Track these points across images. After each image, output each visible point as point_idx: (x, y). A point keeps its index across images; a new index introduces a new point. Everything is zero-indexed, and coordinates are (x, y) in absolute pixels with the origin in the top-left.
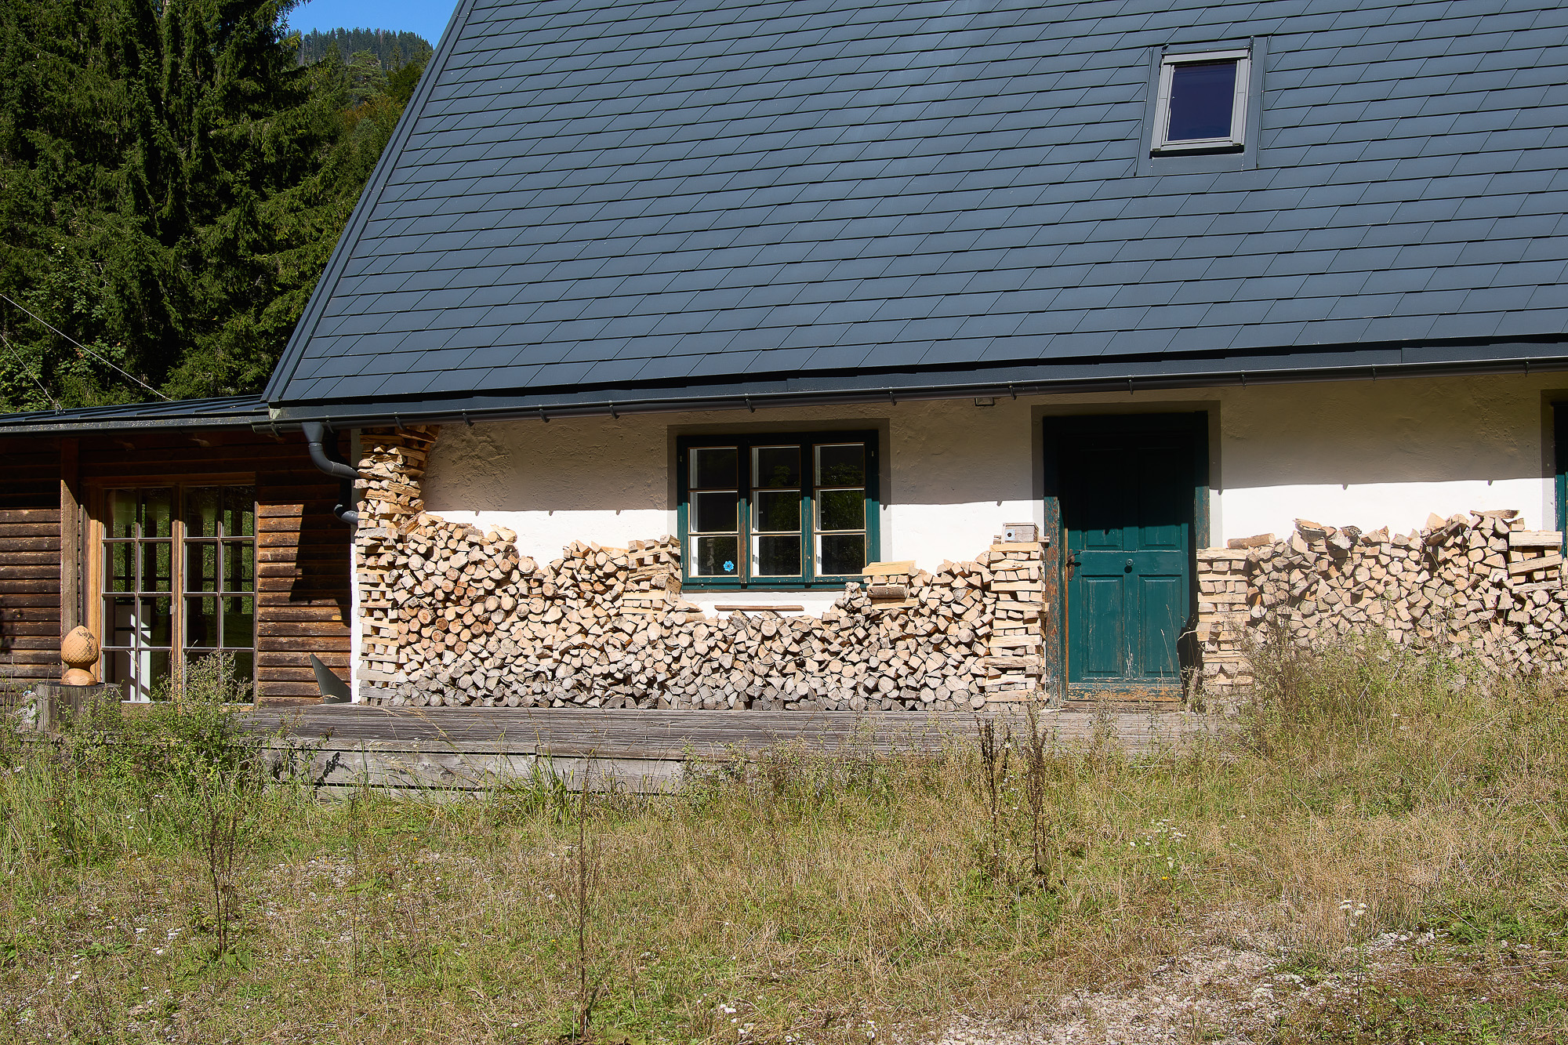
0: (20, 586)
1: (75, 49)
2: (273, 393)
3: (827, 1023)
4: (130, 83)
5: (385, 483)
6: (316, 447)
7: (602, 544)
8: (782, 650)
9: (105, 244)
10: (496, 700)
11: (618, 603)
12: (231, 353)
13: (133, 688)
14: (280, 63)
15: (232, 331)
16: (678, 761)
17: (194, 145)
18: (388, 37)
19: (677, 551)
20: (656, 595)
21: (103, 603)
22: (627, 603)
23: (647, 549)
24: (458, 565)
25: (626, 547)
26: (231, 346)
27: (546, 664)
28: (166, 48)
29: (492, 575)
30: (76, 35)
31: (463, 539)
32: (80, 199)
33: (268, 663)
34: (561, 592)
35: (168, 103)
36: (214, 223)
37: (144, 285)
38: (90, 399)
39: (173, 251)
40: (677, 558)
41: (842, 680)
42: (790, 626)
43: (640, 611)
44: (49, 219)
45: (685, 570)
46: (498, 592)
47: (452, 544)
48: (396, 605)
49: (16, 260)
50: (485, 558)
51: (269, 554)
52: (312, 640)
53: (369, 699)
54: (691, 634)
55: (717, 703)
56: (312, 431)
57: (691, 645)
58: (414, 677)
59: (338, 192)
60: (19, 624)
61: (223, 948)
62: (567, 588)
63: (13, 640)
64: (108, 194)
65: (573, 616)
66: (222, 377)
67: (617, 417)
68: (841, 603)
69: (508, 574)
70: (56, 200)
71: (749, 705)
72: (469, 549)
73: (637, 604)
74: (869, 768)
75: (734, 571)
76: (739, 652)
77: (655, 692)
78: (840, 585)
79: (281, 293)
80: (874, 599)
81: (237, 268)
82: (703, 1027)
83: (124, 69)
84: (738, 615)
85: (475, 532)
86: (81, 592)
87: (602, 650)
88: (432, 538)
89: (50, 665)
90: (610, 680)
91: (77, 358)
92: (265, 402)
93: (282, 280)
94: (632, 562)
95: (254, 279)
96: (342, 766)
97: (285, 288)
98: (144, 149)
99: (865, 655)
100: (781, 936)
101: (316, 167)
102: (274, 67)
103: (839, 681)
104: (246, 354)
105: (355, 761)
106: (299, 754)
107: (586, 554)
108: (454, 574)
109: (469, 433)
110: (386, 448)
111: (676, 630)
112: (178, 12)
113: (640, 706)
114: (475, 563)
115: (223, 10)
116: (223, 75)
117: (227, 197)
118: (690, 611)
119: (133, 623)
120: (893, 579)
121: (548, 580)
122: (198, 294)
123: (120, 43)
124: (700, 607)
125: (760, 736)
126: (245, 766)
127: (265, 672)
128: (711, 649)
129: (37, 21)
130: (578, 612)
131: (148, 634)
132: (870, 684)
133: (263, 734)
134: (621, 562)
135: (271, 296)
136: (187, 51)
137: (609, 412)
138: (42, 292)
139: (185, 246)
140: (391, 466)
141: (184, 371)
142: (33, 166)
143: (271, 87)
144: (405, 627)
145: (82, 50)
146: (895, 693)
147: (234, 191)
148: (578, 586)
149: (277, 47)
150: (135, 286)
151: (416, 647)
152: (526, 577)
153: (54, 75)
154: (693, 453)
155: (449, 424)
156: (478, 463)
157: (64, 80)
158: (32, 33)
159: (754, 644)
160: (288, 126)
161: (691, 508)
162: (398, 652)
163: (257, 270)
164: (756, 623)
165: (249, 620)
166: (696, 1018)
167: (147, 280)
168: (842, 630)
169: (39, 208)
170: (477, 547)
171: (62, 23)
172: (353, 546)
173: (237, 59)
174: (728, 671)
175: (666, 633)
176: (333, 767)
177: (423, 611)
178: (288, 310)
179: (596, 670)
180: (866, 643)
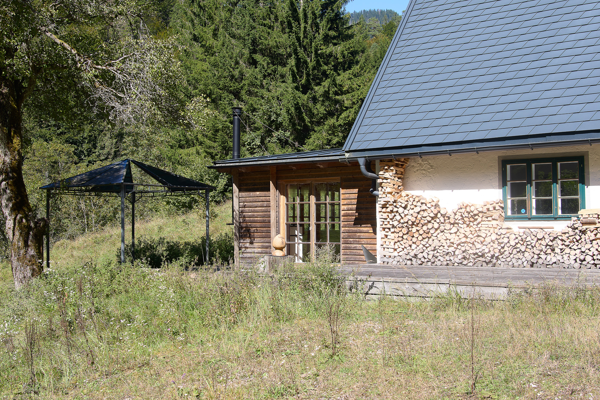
0: (256, 220)
1: (270, 24)
2: (346, 147)
3: (572, 393)
4: (289, 35)
5: (389, 181)
6: (363, 168)
7: (473, 203)
8: (545, 244)
9: (282, 95)
10: (432, 263)
11: (479, 226)
12: (328, 133)
13: (296, 257)
14: (343, 24)
15: (328, 125)
16: (505, 287)
17: (313, 57)
18: (382, 12)
19: (502, 205)
20: (494, 222)
21: (286, 226)
22: (483, 226)
23: (491, 204)
24: (417, 211)
25: (483, 204)
26: (328, 130)
27: (451, 249)
28: (302, 21)
29: (430, 215)
30: (270, 19)
31: (419, 201)
32: (273, 78)
33: (346, 249)
34: (457, 221)
35: (303, 41)
36: (321, 85)
37: (296, 109)
38: (278, 151)
39: (306, 96)
40: (503, 208)
41: (570, 256)
42: (548, 235)
43: (488, 229)
44: (262, 86)
45: (506, 213)
46: (432, 221)
47: (415, 203)
48: (393, 227)
49: (251, 102)
50: (427, 208)
51: (345, 207)
52: (362, 240)
53: (384, 262)
54: (508, 238)
55: (519, 265)
56: (361, 161)
57: (509, 242)
58: (400, 254)
59: (365, 71)
60: (256, 234)
61: (334, 354)
62: (459, 220)
63: (254, 239)
64: (282, 76)
65: (462, 231)
66: (325, 142)
67: (478, 153)
68: (570, 226)
69: (436, 215)
70: (264, 79)
71: (532, 266)
72: (421, 205)
73: (487, 226)
74: (584, 291)
75: (526, 213)
76: (528, 245)
77: (494, 261)
78: (569, 218)
79: (346, 110)
80: (583, 224)
81: (329, 101)
82: (521, 393)
83: (287, 30)
84: (527, 230)
85: (423, 199)
86: (278, 222)
87: (473, 244)
88: (407, 201)
89: (267, 249)
90: (476, 256)
91: (273, 136)
92: (343, 151)
93: (346, 105)
94: (485, 210)
95: (336, 105)
96: (375, 287)
97: (347, 108)
98: (295, 59)
99: (579, 246)
100: (551, 357)
101: (357, 62)
102: (341, 26)
103: (569, 257)
104: (333, 133)
105: (379, 285)
106: (359, 282)
107: (466, 207)
108: (415, 215)
109: (420, 161)
110: (389, 167)
111: (502, 236)
112: (306, 8)
113: (488, 266)
114: (424, 210)
115: (322, 6)
116: (323, 30)
117: (325, 75)
118: (508, 229)
119: (296, 234)
120: (591, 216)
121: (452, 217)
122: (315, 112)
123: (286, 21)
124: (512, 227)
125: (538, 278)
126: (339, 287)
127: (344, 252)
128: (517, 244)
129: (256, 15)
130: (464, 229)
131: (301, 237)
132: (582, 257)
133: (346, 275)
134: (480, 210)
135: (342, 111)
136: (310, 22)
137: (475, 151)
138: (260, 113)
139: (310, 94)
140: (391, 174)
141: (311, 140)
142: (256, 68)
143: (340, 34)
144: (397, 235)
145: (272, 24)
146: (592, 262)
147: (328, 73)
148: (463, 219)
149: (342, 18)
150: (293, 110)
151: (401, 242)
152: (443, 216)
153: (263, 34)
154: (508, 167)
155: (413, 157)
156: (424, 172)
157: (266, 36)
158: (255, 19)
159: (534, 242)
160: (347, 47)
161: (508, 188)
162: (394, 244)
163: (337, 102)
164: (534, 233)
165: (338, 232)
166: (518, 389)
167: (297, 107)
168: (570, 236)
169: (259, 83)
170: (424, 204)
171: (265, 15)
172: (377, 204)
173: (328, 23)
174: (523, 252)
175: (498, 237)
176: (372, 288)
177: (404, 229)
178: (349, 116)
179: (471, 251)
180: (580, 242)
